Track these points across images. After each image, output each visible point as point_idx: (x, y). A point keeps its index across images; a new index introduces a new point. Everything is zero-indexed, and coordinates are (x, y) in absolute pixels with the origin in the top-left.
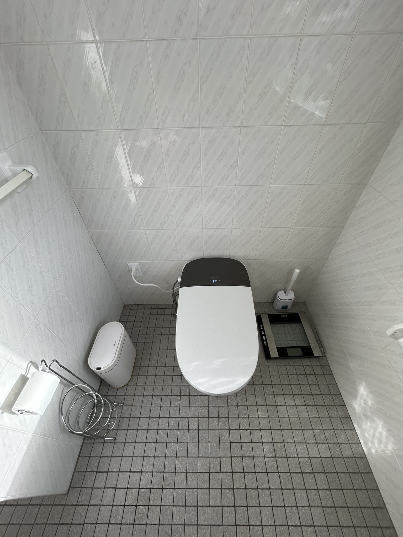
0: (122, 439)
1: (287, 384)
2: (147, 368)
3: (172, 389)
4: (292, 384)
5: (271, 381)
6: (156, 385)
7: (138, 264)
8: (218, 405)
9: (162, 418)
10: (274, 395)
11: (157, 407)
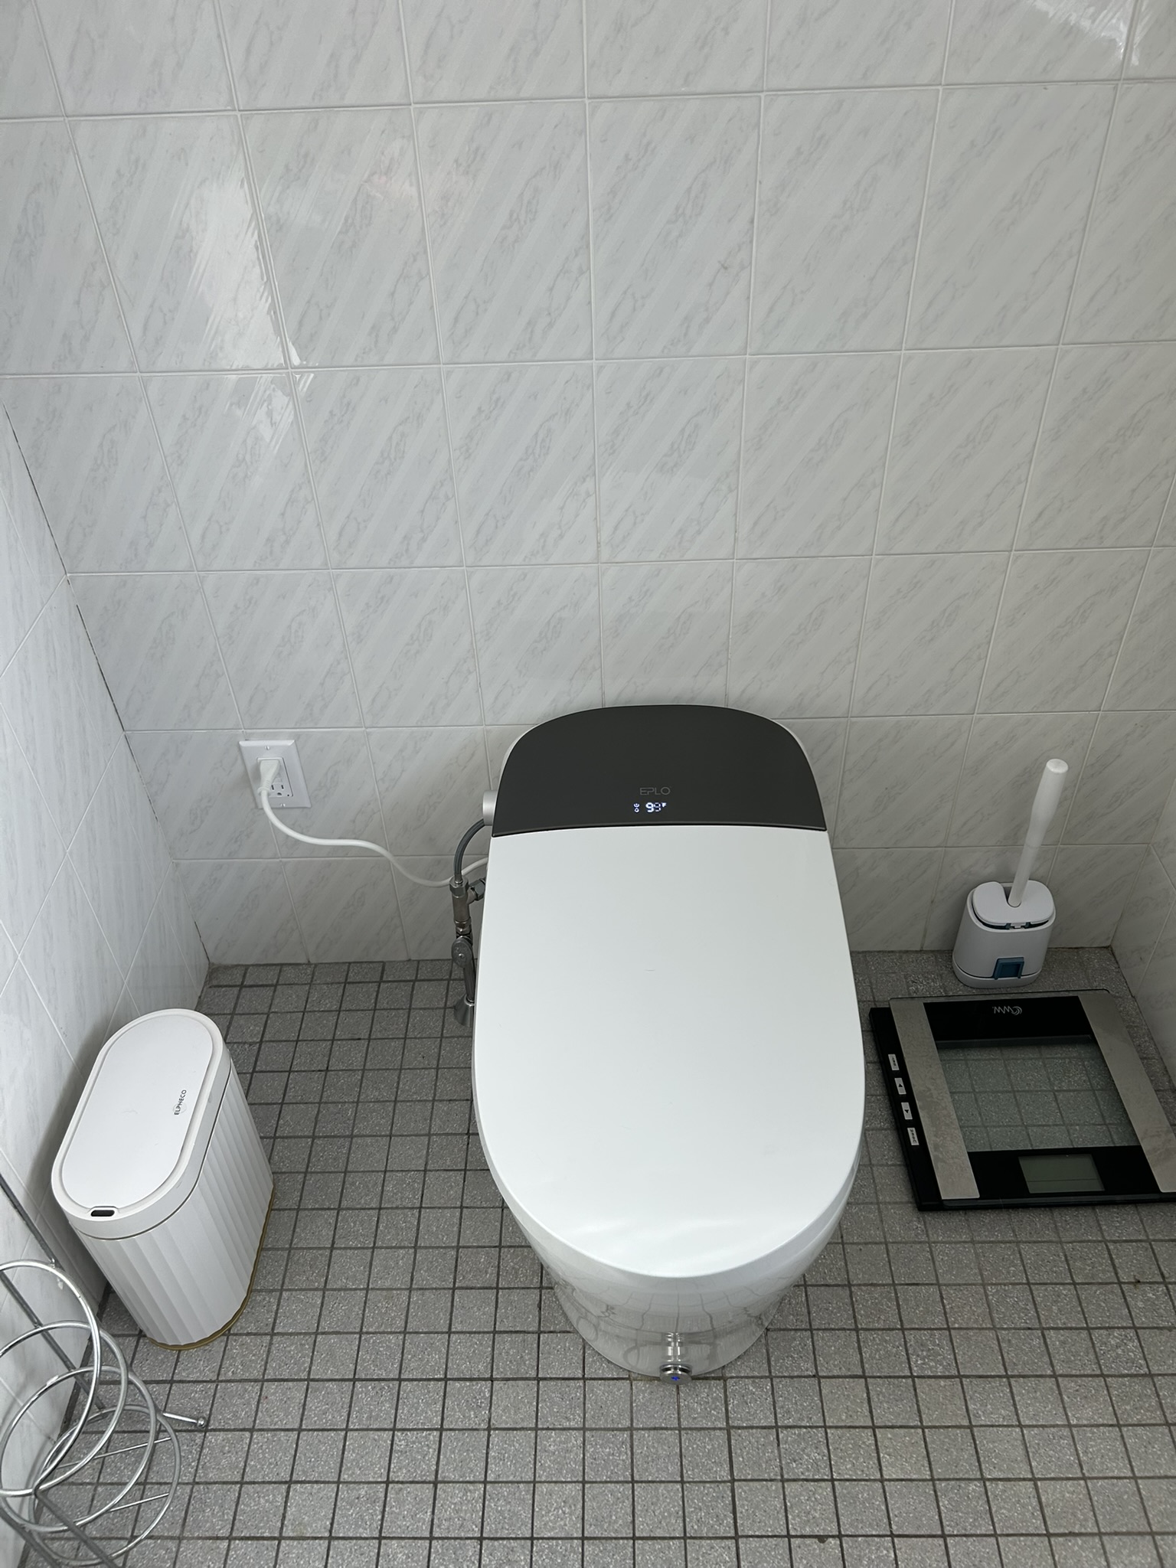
1: (1024, 1329)
2: (327, 1253)
3: (451, 1349)
4: (1049, 1329)
5: (945, 1313)
6: (371, 1330)
7: (290, 743)
8: (679, 1424)
9: (402, 1483)
10: (960, 1376)
11: (376, 1435)
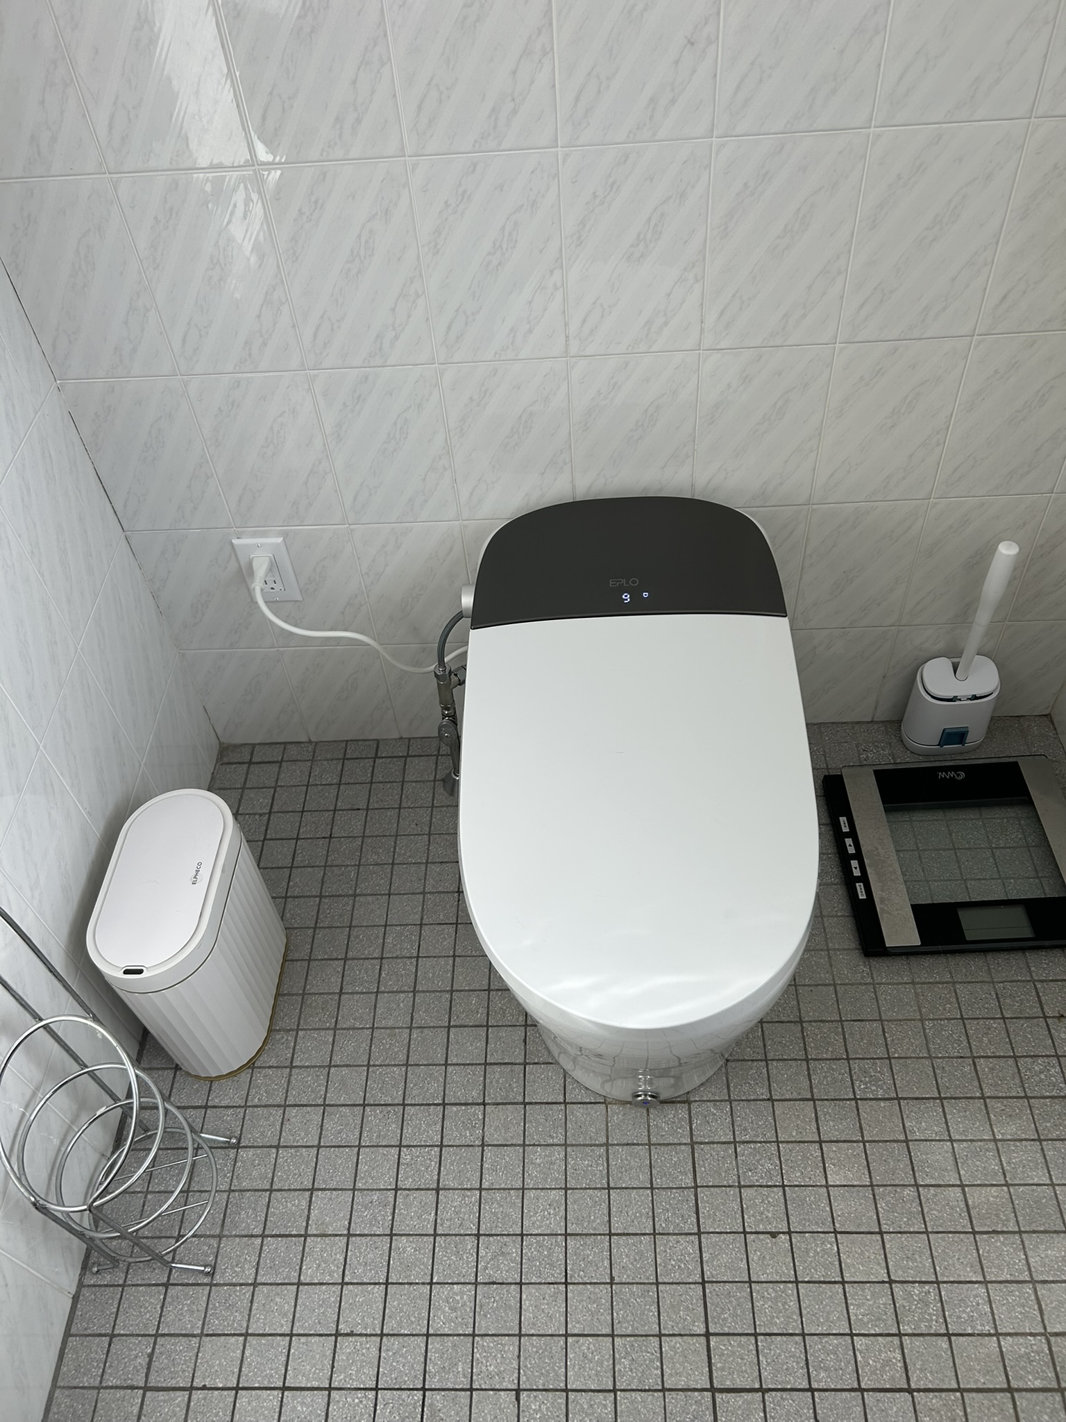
0: (243, 1271)
1: (957, 1058)
2: (337, 997)
3: (448, 1078)
4: (980, 1057)
5: (887, 1045)
6: (377, 1063)
7: (280, 540)
8: (649, 1140)
9: (409, 1190)
10: (898, 1099)
11: (385, 1150)
